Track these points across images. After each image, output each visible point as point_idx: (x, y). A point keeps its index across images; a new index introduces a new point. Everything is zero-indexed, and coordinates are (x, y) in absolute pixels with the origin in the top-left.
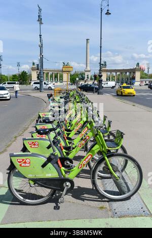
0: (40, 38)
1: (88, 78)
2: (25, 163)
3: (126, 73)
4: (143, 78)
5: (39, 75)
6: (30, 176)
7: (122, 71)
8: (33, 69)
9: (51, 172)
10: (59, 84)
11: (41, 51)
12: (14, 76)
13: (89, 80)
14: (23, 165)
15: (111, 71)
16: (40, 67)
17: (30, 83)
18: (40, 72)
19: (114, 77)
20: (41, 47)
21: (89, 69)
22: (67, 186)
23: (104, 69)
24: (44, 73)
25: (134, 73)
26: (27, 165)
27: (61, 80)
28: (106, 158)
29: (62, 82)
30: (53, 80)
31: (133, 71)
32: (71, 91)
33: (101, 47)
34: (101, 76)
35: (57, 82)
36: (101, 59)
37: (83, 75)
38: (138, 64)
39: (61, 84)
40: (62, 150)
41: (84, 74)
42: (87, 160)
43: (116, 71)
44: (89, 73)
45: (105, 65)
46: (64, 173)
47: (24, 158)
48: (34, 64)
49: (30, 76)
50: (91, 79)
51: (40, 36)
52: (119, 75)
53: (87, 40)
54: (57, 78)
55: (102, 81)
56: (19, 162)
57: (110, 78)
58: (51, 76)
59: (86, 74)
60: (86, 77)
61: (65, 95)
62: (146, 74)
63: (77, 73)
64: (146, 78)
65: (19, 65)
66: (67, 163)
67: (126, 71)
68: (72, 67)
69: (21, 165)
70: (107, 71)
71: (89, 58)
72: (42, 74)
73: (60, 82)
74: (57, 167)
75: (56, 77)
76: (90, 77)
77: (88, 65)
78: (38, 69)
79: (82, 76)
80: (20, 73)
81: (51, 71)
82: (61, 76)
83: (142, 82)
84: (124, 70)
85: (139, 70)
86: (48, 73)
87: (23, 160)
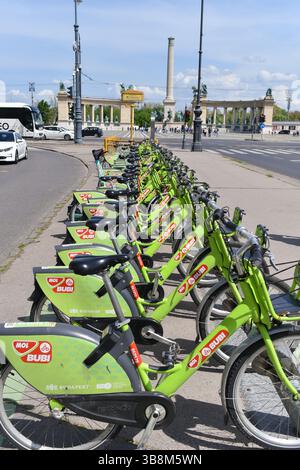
0: (76, 31)
1: (169, 117)
2: (37, 352)
3: (245, 109)
4: (278, 120)
5: (72, 108)
7: (236, 105)
8: (61, 98)
9: (111, 379)
10: (112, 127)
11: (76, 61)
13: (172, 121)
14: (31, 358)
15: (216, 104)
16: (74, 94)
18: (76, 104)
19: (222, 115)
20: (78, 50)
21: (172, 98)
22: (156, 416)
23: (203, 99)
24: (82, 105)
25: (261, 108)
26: (42, 358)
27: (117, 120)
28: (269, 341)
29: (118, 125)
30: (100, 120)
31: (260, 105)
32: (140, 143)
33: (200, 53)
34: (198, 114)
35: (108, 124)
36: (200, 78)
37: (161, 112)
38: (270, 90)
39: (116, 128)
40: (135, 299)
41: (163, 110)
42: (212, 346)
43: (225, 104)
44: (172, 108)
45: (205, 92)
47: (35, 339)
48: (62, 87)
49: (56, 111)
50: (177, 120)
51: (76, 27)
52: (231, 112)
53: (170, 39)
54: (109, 117)
55: (200, 123)
56: (21, 350)
57: (212, 118)
58: (98, 112)
59: (167, 108)
60: (166, 115)
61: (128, 151)
62: (283, 112)
63: (148, 107)
64: (284, 120)
65: (32, 88)
66: (148, 334)
67: (245, 105)
68: (141, 94)
69: (24, 359)
70: (208, 104)
71: (172, 77)
72: (79, 106)
73: (115, 125)
75: (107, 114)
76: (173, 116)
77: (172, 90)
78: (70, 97)
79: (158, 114)
81: (97, 102)
82: (117, 114)
83: (275, 127)
84: (241, 103)
85: (271, 103)
86: (91, 106)
87: (31, 345)
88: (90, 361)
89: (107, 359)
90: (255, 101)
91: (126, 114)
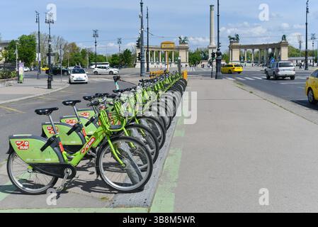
0: (142, 6)
2: (24, 145)
3: (267, 49)
4: (294, 56)
6: (29, 160)
7: (262, 47)
9: (51, 157)
10: (173, 66)
11: (141, 24)
12: (115, 56)
14: (21, 147)
15: (246, 47)
17: (135, 65)
19: (251, 54)
22: (67, 172)
23: (236, 44)
25: (279, 49)
26: (25, 147)
27: (176, 60)
28: (109, 141)
31: (277, 47)
33: (218, 16)
34: (219, 54)
36: (218, 31)
37: (206, 54)
38: (284, 36)
40: (84, 136)
41: (208, 52)
42: (90, 143)
43: (253, 47)
44: (214, 51)
45: (238, 39)
46: (66, 158)
47: (23, 140)
49: (135, 55)
52: (258, 52)
53: (211, 6)
56: (18, 144)
57: (244, 57)
58: (164, 55)
59: (210, 51)
60: (210, 56)
62: (297, 51)
64: (298, 56)
65: (119, 42)
69: (19, 148)
70: (240, 47)
73: (175, 64)
74: (58, 151)
79: (204, 55)
80: (122, 53)
82: (177, 55)
84: (264, 45)
85: (286, 45)
86: (159, 51)
87: (22, 142)
88: (43, 149)
89: (49, 148)
90: (274, 44)
91: (183, 56)
